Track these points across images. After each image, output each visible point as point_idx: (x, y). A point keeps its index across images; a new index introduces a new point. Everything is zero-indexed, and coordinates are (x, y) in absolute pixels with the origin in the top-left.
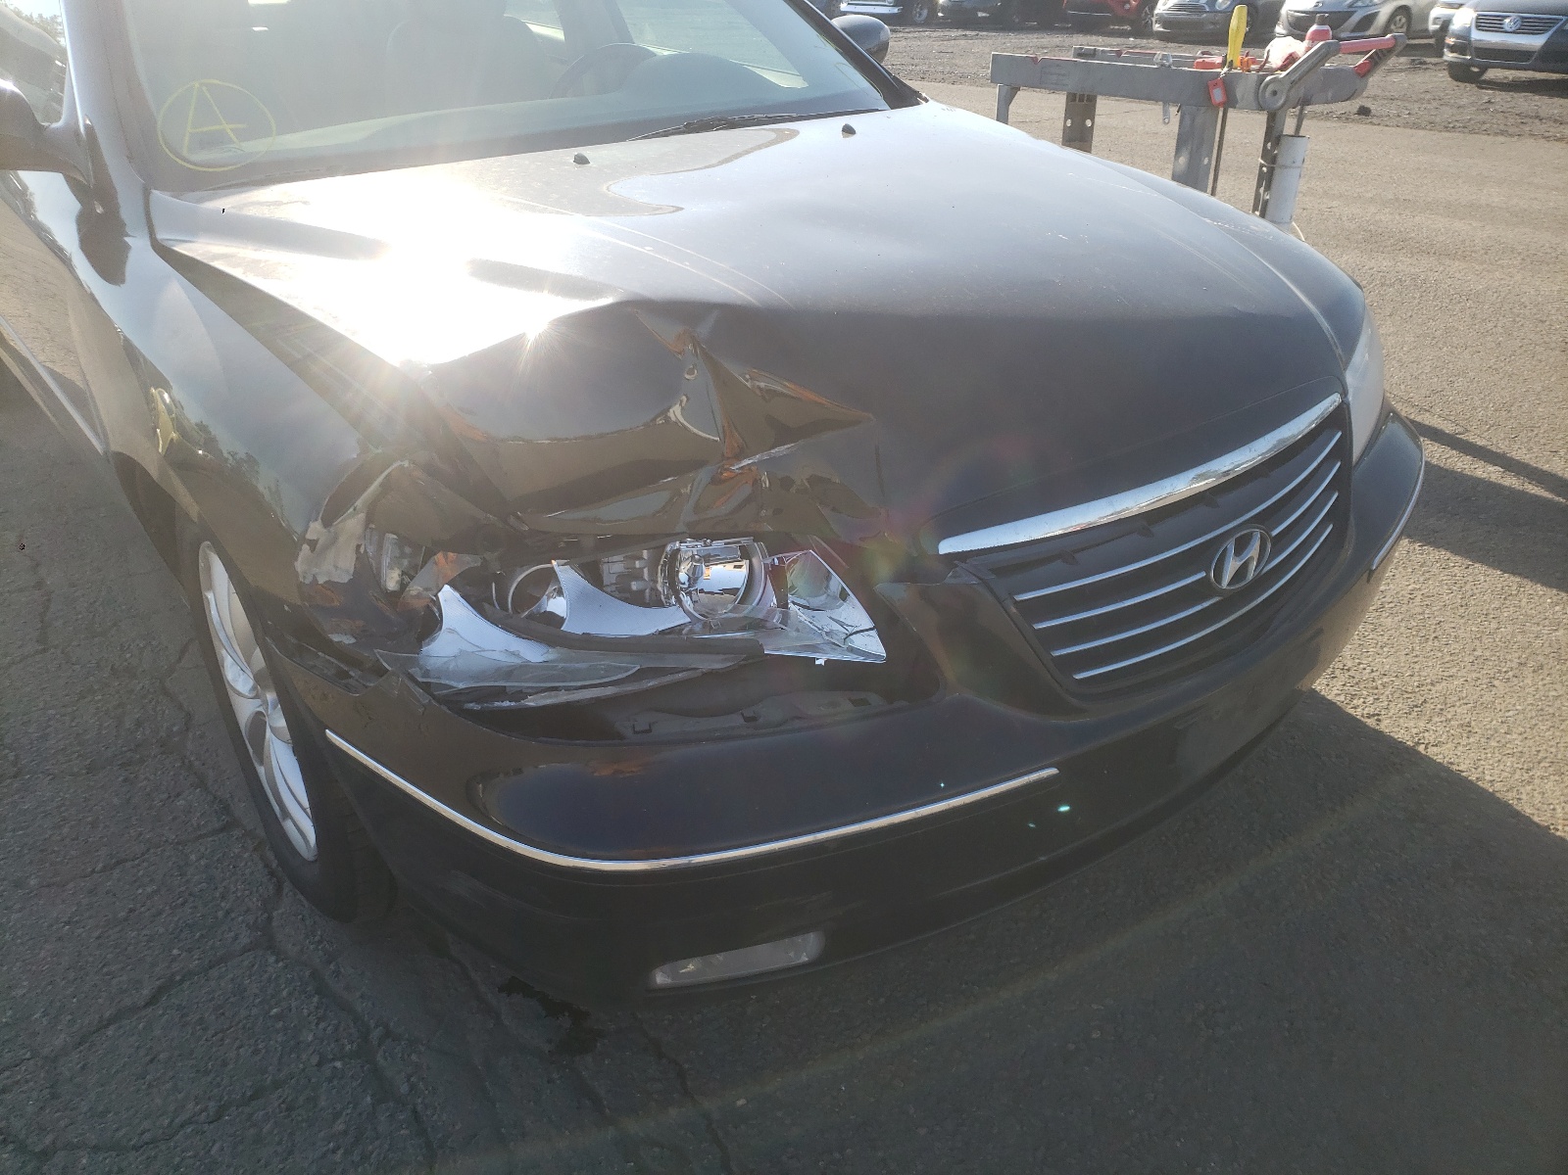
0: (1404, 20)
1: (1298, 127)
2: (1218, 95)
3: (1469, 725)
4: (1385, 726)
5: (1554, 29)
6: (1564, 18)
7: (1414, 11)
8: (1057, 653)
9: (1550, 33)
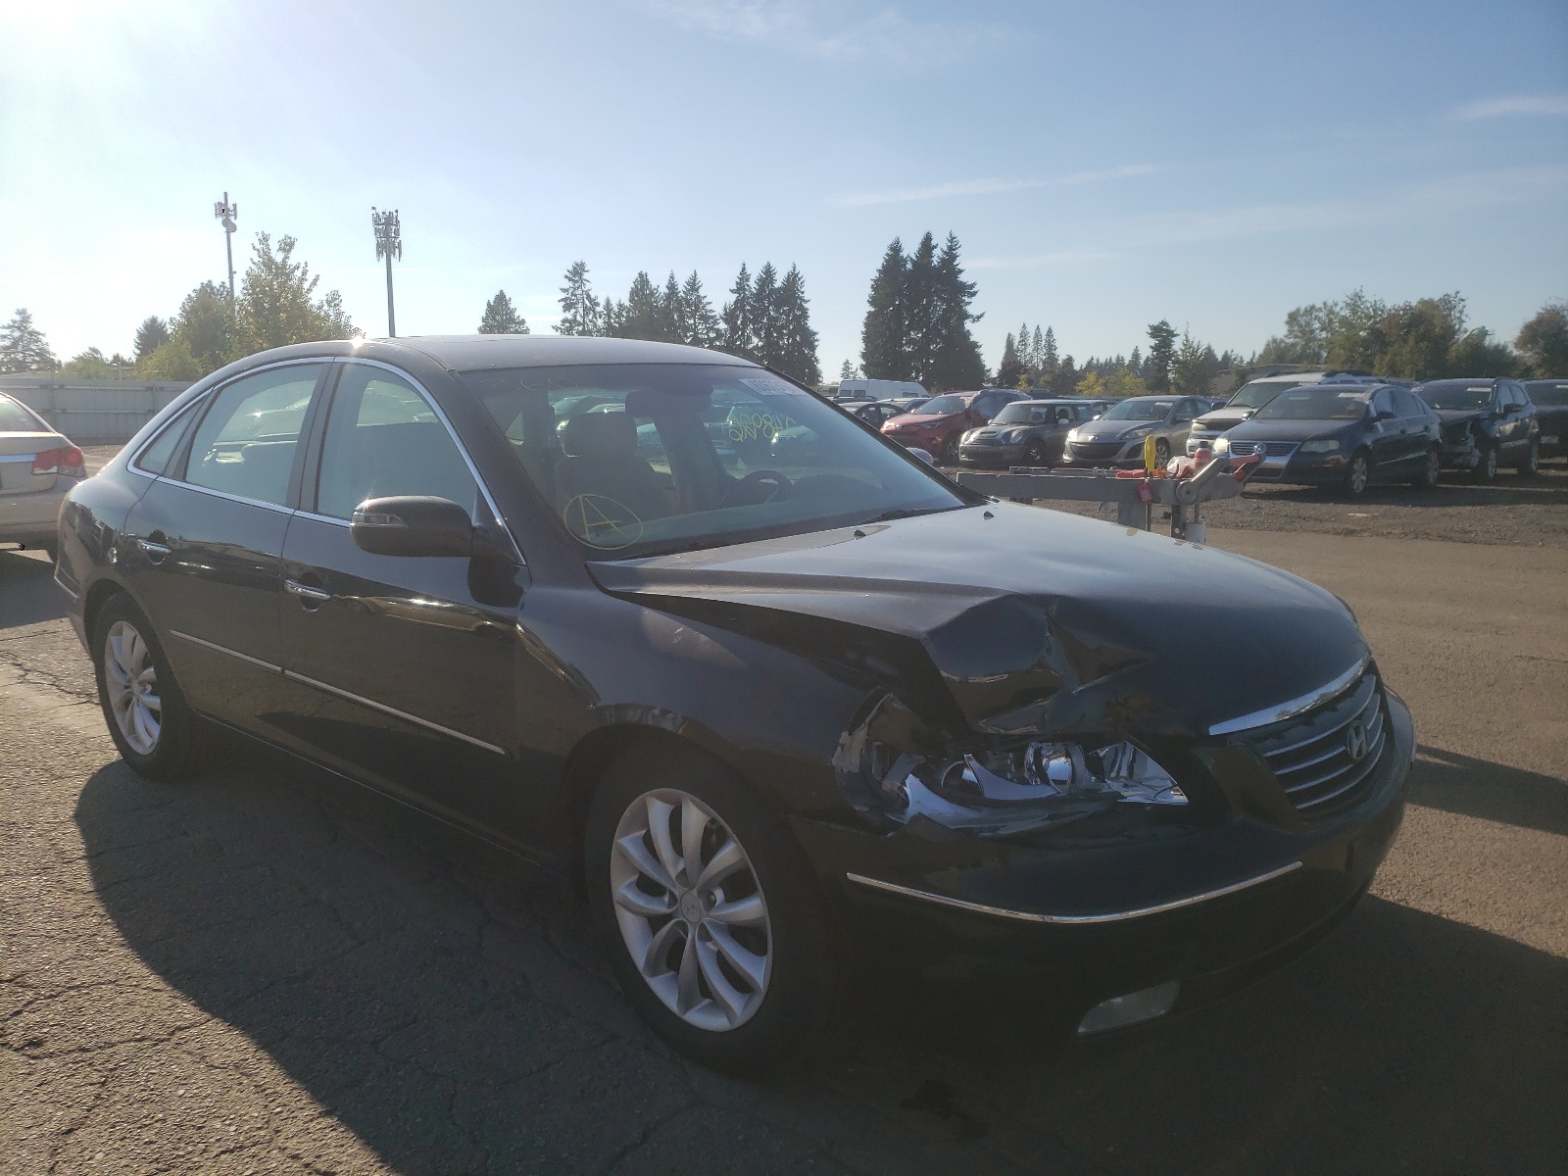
0: (1164, 448)
1: (1196, 517)
2: (1146, 495)
3: (1467, 900)
4: (1412, 905)
5: (1293, 451)
6: (1299, 443)
7: (1170, 441)
8: (1288, 791)
9: (1291, 454)
